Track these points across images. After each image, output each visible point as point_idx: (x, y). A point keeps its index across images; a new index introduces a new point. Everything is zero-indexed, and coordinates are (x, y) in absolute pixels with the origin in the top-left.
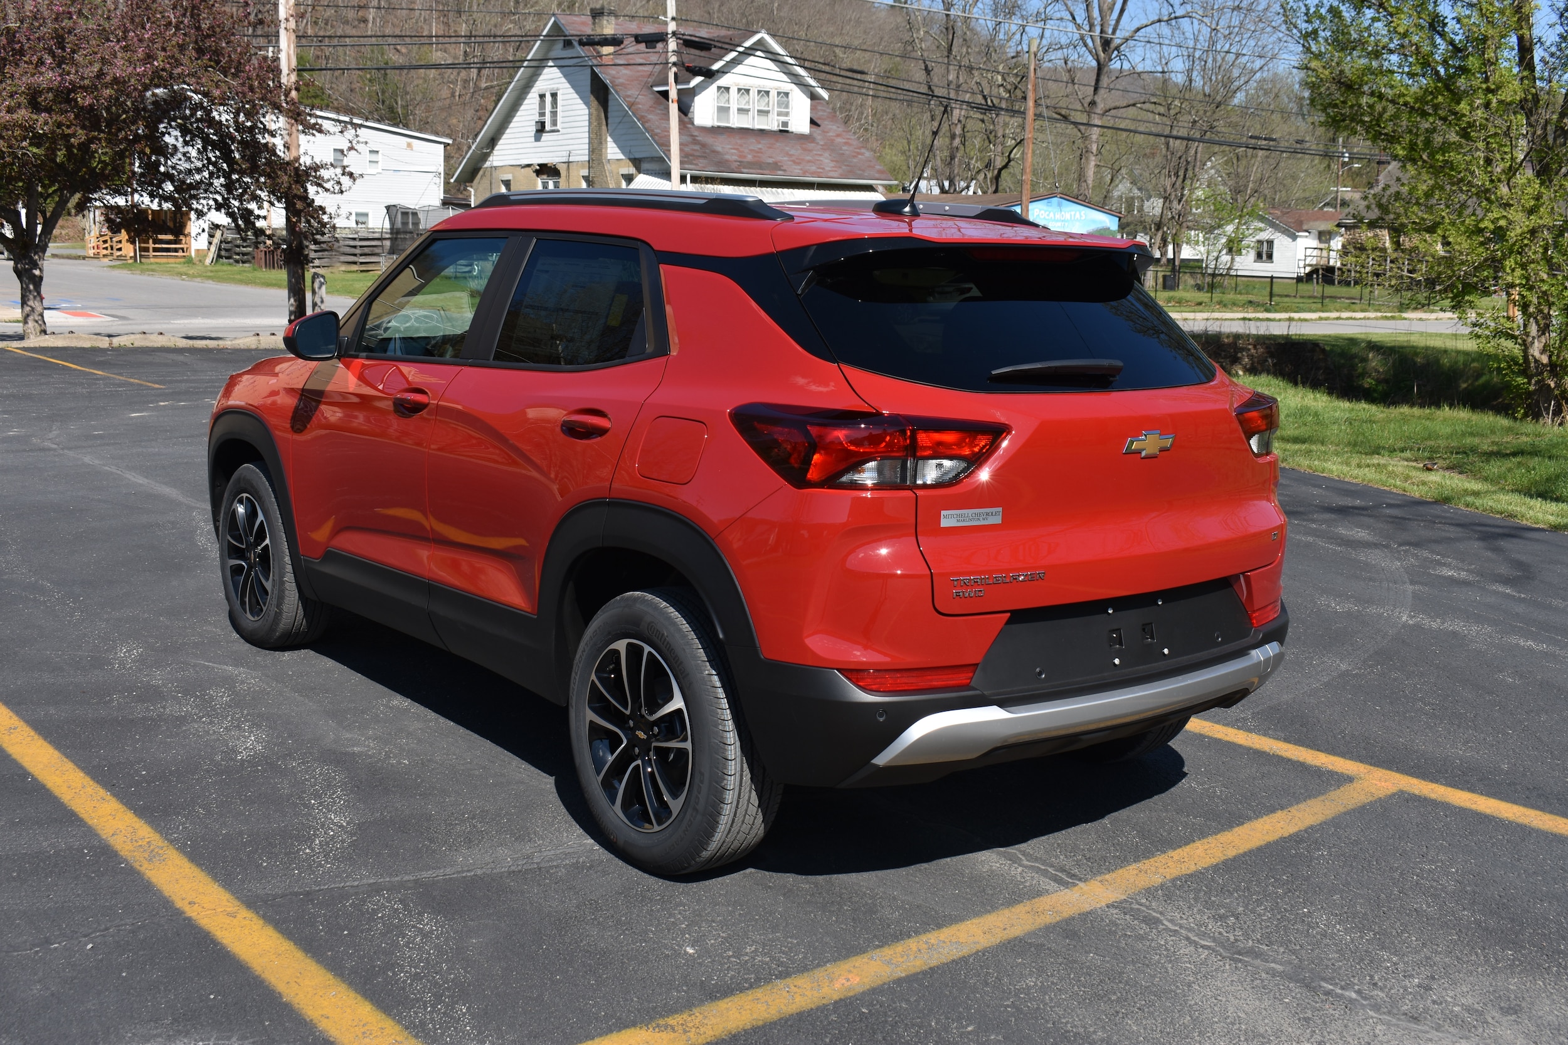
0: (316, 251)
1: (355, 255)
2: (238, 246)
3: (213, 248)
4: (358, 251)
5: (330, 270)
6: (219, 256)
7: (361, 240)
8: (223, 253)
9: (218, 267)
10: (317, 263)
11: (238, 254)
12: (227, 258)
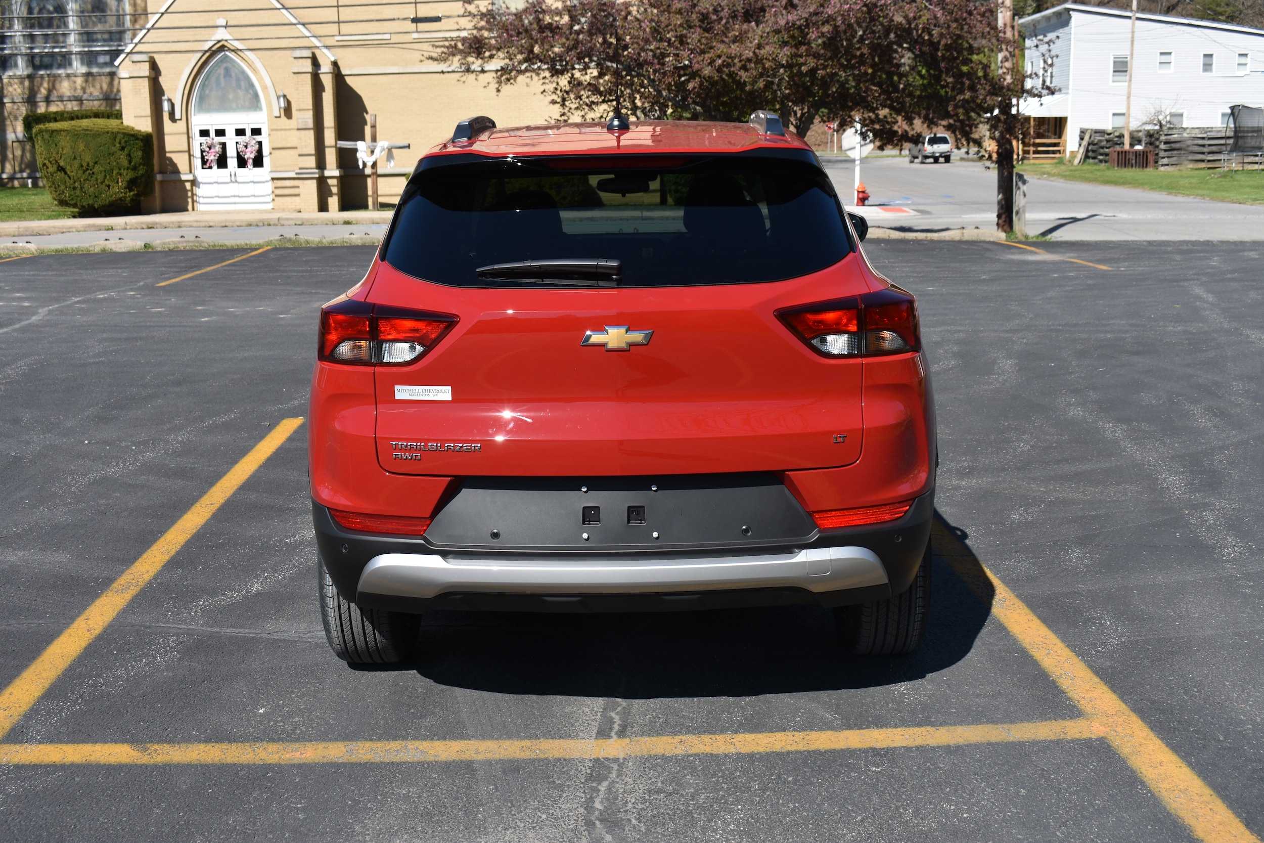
0: (1165, 151)
1: (1203, 153)
2: (1102, 148)
3: (1082, 150)
4: (1206, 150)
5: (1178, 167)
6: (1087, 157)
7: (1210, 139)
8: (1090, 154)
9: (1086, 167)
10: (1165, 161)
11: (1102, 154)
12: (1094, 158)
